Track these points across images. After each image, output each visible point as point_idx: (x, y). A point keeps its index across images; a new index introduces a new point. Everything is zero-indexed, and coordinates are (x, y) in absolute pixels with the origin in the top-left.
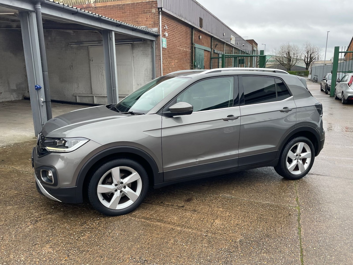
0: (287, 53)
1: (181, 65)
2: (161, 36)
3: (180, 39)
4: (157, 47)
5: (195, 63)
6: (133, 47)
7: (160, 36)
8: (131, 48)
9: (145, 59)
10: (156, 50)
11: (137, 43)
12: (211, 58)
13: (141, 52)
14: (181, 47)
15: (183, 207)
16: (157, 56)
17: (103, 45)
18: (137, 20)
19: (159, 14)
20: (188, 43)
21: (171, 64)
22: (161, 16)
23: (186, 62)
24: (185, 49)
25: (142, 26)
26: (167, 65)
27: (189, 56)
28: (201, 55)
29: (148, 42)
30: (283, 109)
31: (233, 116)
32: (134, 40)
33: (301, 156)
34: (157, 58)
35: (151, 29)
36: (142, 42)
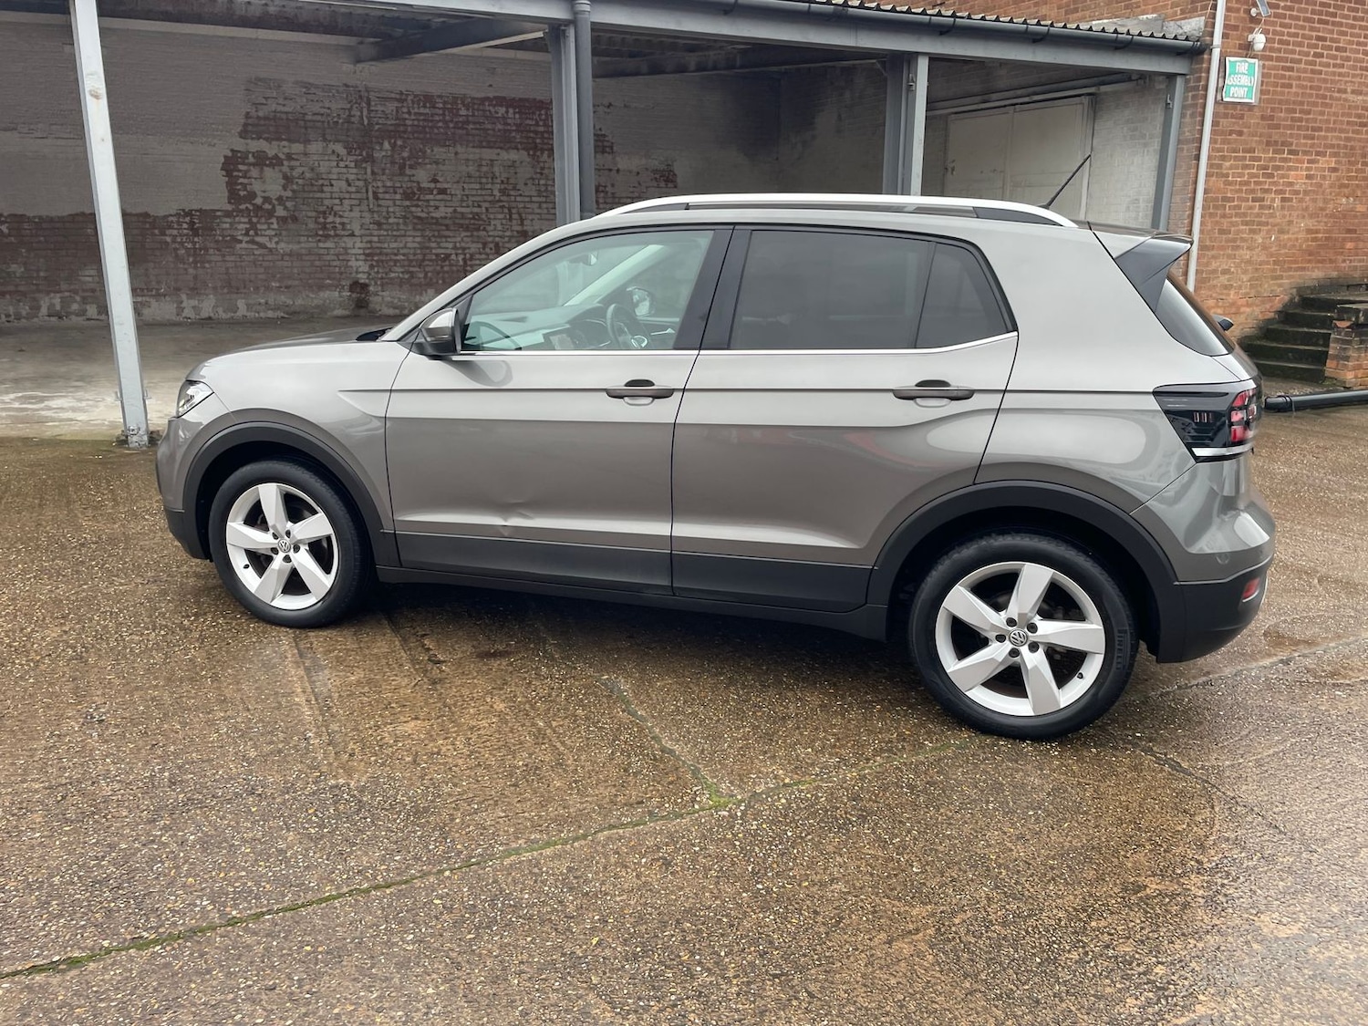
2: (1216, 53)
4: (1190, 102)
6: (1096, 106)
7: (1210, 54)
8: (1085, 111)
9: (1135, 161)
10: (1183, 116)
11: (1115, 93)
13: (1125, 128)
15: (439, 662)
21: (1284, 176)
25: (1145, 17)
29: (1156, 84)
30: (917, 385)
31: (649, 383)
32: (1101, 79)
33: (1038, 633)
34: (1185, 151)
35: (1178, 23)
36: (1133, 83)
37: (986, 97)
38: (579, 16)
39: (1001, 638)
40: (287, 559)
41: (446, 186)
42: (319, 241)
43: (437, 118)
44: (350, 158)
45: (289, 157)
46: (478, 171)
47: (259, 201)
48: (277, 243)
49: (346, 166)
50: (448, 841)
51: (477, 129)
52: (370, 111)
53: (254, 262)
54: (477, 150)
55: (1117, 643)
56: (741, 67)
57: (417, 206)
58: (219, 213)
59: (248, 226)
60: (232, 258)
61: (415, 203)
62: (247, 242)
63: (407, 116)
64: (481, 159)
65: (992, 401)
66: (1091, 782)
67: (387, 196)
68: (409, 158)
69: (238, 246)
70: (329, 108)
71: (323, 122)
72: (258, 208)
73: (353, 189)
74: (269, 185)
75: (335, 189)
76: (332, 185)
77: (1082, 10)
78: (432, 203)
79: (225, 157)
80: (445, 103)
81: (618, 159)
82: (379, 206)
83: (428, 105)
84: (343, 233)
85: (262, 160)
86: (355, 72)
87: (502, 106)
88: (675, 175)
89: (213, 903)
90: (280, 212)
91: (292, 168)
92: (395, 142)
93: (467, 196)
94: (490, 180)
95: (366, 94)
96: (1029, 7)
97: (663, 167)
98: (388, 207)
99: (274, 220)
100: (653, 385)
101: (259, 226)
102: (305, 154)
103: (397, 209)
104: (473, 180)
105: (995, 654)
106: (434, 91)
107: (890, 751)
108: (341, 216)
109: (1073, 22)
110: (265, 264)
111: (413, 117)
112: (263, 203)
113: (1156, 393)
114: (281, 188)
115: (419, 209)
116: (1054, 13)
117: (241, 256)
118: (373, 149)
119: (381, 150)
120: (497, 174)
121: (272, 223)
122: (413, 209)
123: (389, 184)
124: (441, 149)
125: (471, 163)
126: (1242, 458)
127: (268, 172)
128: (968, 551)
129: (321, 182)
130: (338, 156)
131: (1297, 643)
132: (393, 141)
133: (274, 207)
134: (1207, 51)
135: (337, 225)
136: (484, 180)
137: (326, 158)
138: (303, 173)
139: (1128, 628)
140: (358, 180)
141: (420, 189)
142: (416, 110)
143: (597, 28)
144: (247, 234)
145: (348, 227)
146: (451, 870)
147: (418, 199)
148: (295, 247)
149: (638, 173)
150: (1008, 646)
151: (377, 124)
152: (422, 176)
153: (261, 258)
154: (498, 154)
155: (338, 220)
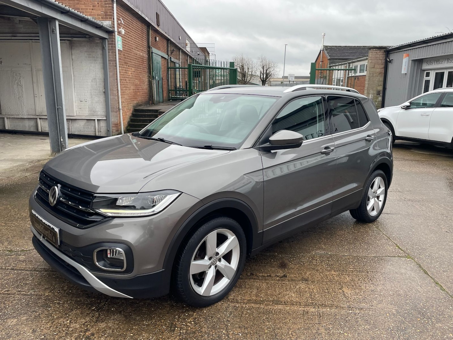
0: (241, 67)
1: (138, 75)
2: (116, 33)
3: (136, 39)
4: (110, 48)
5: (153, 73)
6: (71, 45)
8: (68, 47)
9: (92, 65)
10: (109, 52)
11: (79, 41)
12: (168, 68)
13: (86, 54)
14: (138, 51)
15: (285, 276)
16: (112, 61)
17: (39, 40)
19: (113, 2)
20: (144, 45)
21: (128, 73)
22: (115, 5)
23: (144, 71)
24: (141, 54)
26: (123, 75)
27: (146, 64)
28: (159, 62)
29: (96, 40)
31: (329, 148)
32: (72, 35)
34: (112, 64)
35: (101, 21)
36: (87, 39)
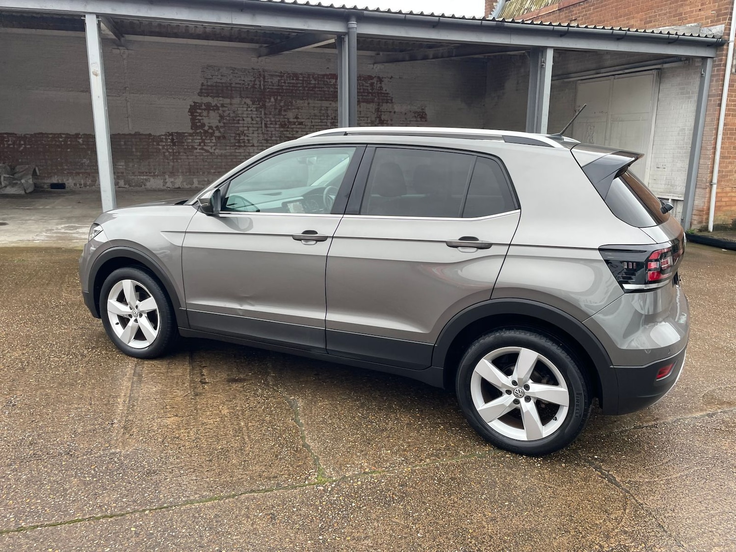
2: (731, 45)
4: (716, 73)
6: (661, 75)
7: (728, 46)
8: (655, 79)
9: (683, 106)
10: (711, 81)
11: (672, 67)
13: (678, 88)
16: (714, 96)
18: (681, 10)
25: (690, 25)
29: (696, 63)
30: (461, 239)
31: (315, 232)
32: (665, 60)
33: (529, 391)
34: (712, 101)
35: (710, 28)
36: (682, 62)
37: (598, 71)
38: (351, 30)
39: (509, 392)
40: (136, 321)
41: (303, 120)
42: (236, 149)
43: (299, 85)
44: (254, 106)
45: (223, 106)
46: (320, 113)
47: (206, 128)
48: (215, 150)
49: (251, 110)
50: (157, 492)
51: (320, 91)
52: (264, 82)
53: (203, 159)
54: (319, 102)
55: (576, 401)
56: (455, 56)
57: (287, 131)
58: (186, 134)
59: (200, 141)
60: (192, 157)
61: (286, 129)
62: (199, 149)
63: (283, 84)
64: (321, 107)
65: (503, 250)
66: (553, 486)
67: (272, 126)
68: (284, 106)
69: (195, 151)
70: (244, 81)
71: (240, 88)
72: (206, 132)
73: (255, 122)
74: (211, 120)
75: (245, 122)
76: (243, 120)
77: (654, 22)
78: (295, 129)
79: (190, 105)
80: (304, 77)
81: (395, 106)
82: (267, 131)
83: (295, 79)
84: (249, 145)
85: (209, 107)
86: (258, 62)
87: (333, 79)
88: (426, 114)
89: (15, 517)
90: (217, 134)
91: (224, 111)
92: (277, 98)
93: (313, 126)
94: (326, 117)
95: (263, 73)
96: (624, 21)
97: (419, 110)
98: (272, 131)
99: (214, 138)
100: (317, 233)
101: (206, 141)
102: (231, 104)
103: (277, 132)
104: (316, 118)
105: (505, 402)
106: (298, 71)
107: (437, 456)
108: (247, 136)
109: (649, 28)
110: (208, 160)
111: (287, 85)
112: (208, 130)
113: (600, 249)
114: (218, 121)
115: (288, 133)
116: (637, 24)
117: (196, 156)
118: (266, 101)
119: (270, 102)
120: (330, 114)
121: (213, 140)
122: (285, 133)
123: (273, 119)
124: (302, 102)
125: (316, 108)
126: (659, 291)
127: (212, 113)
128: (489, 339)
129: (238, 118)
130: (248, 105)
131: (722, 403)
132: (276, 97)
133: (214, 131)
134: (726, 44)
135: (246, 141)
136: (322, 118)
137: (241, 106)
138: (229, 114)
139: (582, 392)
140: (257, 117)
141: (289, 122)
142: (289, 81)
143: (360, 36)
144: (200, 145)
145: (251, 141)
146: (150, 510)
147: (288, 127)
148: (223, 152)
149: (406, 114)
150: (512, 397)
151: (268, 88)
152: (291, 115)
153: (206, 157)
154: (331, 104)
155: (246, 138)
